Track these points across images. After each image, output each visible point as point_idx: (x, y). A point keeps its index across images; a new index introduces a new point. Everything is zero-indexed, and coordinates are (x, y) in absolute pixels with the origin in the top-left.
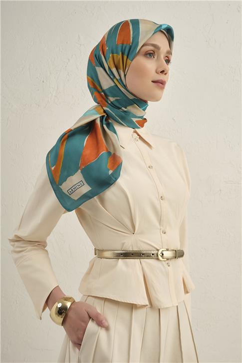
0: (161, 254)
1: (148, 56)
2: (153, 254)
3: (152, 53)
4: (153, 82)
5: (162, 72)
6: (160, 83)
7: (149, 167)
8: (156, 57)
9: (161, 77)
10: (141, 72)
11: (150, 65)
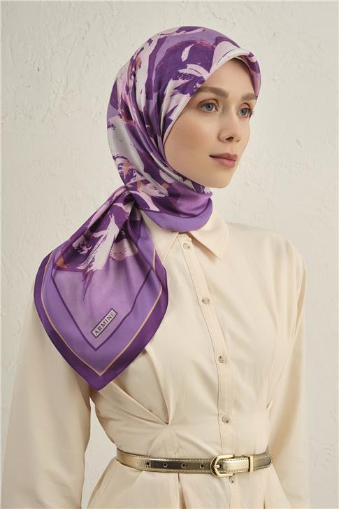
0: (218, 466)
1: (205, 109)
2: (202, 466)
3: (212, 104)
4: (212, 156)
5: (230, 139)
6: (226, 160)
7: (203, 301)
8: (220, 110)
9: (228, 149)
10: (191, 139)
11: (208, 125)
